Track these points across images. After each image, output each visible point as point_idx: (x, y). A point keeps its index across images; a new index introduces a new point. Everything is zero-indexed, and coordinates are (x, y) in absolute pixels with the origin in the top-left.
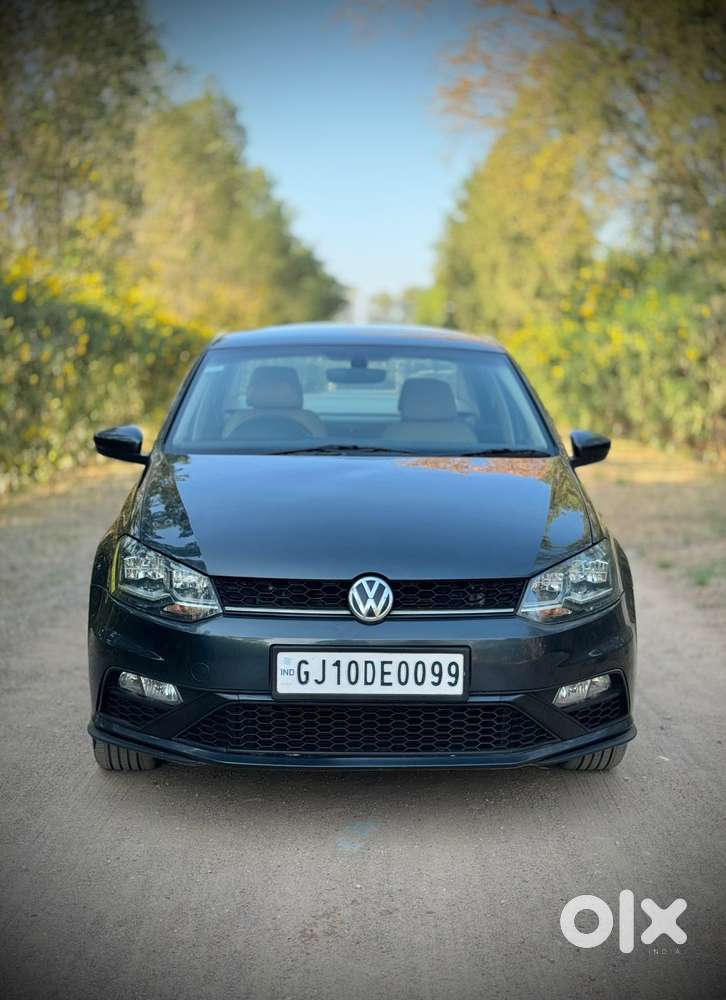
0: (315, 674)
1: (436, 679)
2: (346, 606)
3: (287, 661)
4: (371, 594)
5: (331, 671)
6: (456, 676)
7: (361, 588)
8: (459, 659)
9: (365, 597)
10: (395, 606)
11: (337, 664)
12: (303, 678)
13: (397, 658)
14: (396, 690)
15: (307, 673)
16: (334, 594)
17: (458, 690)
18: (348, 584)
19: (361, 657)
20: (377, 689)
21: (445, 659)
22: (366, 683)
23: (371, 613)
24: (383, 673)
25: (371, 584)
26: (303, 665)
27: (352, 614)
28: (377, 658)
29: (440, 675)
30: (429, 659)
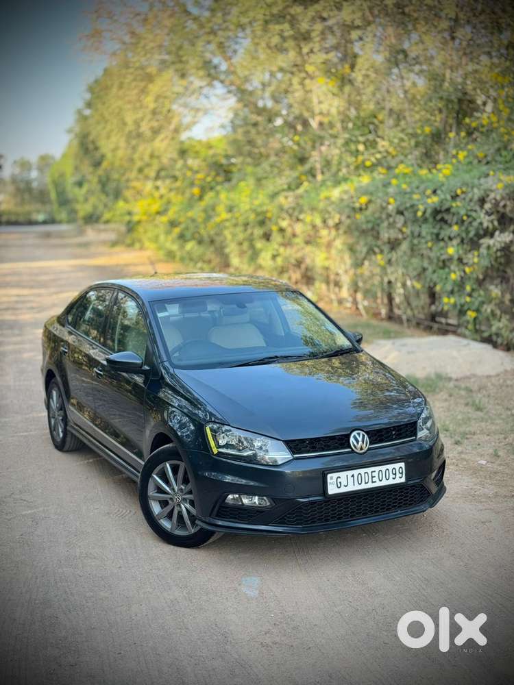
0: (344, 483)
1: (394, 476)
2: (350, 447)
3: (331, 478)
4: (360, 439)
5: (351, 479)
6: (402, 473)
7: (355, 437)
8: (402, 465)
9: (357, 441)
10: (371, 444)
11: (353, 476)
12: (339, 486)
13: (377, 469)
14: (378, 484)
15: (340, 483)
16: (343, 441)
17: (403, 480)
18: (348, 436)
19: (362, 471)
20: (370, 485)
21: (397, 466)
22: (366, 483)
23: (361, 449)
24: (372, 477)
25: (359, 434)
26: (339, 479)
27: (353, 450)
28: (369, 470)
29: (395, 474)
30: (390, 467)
